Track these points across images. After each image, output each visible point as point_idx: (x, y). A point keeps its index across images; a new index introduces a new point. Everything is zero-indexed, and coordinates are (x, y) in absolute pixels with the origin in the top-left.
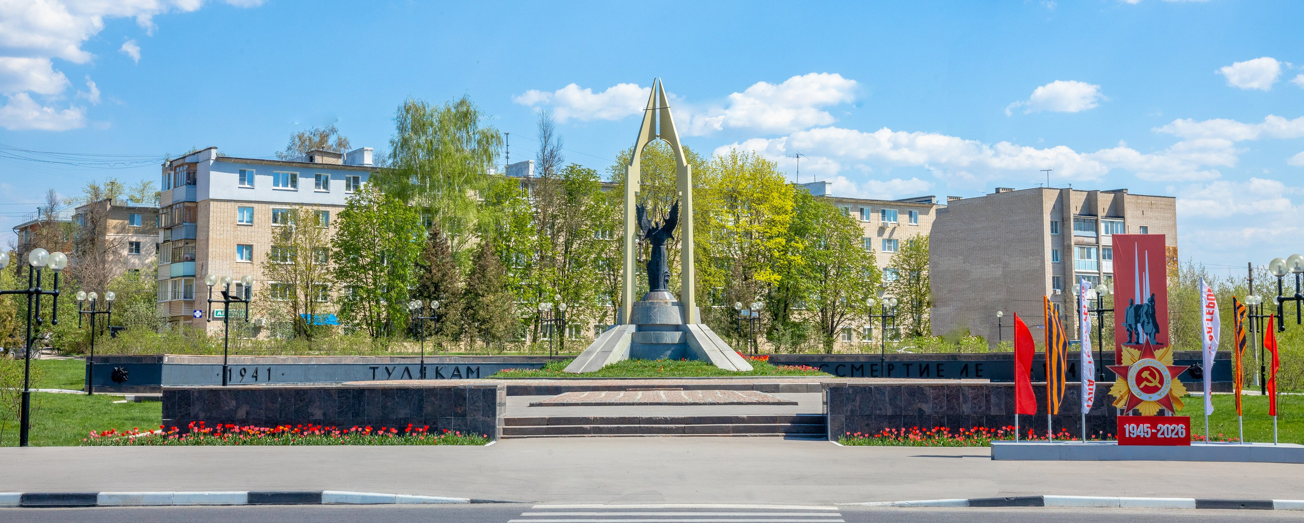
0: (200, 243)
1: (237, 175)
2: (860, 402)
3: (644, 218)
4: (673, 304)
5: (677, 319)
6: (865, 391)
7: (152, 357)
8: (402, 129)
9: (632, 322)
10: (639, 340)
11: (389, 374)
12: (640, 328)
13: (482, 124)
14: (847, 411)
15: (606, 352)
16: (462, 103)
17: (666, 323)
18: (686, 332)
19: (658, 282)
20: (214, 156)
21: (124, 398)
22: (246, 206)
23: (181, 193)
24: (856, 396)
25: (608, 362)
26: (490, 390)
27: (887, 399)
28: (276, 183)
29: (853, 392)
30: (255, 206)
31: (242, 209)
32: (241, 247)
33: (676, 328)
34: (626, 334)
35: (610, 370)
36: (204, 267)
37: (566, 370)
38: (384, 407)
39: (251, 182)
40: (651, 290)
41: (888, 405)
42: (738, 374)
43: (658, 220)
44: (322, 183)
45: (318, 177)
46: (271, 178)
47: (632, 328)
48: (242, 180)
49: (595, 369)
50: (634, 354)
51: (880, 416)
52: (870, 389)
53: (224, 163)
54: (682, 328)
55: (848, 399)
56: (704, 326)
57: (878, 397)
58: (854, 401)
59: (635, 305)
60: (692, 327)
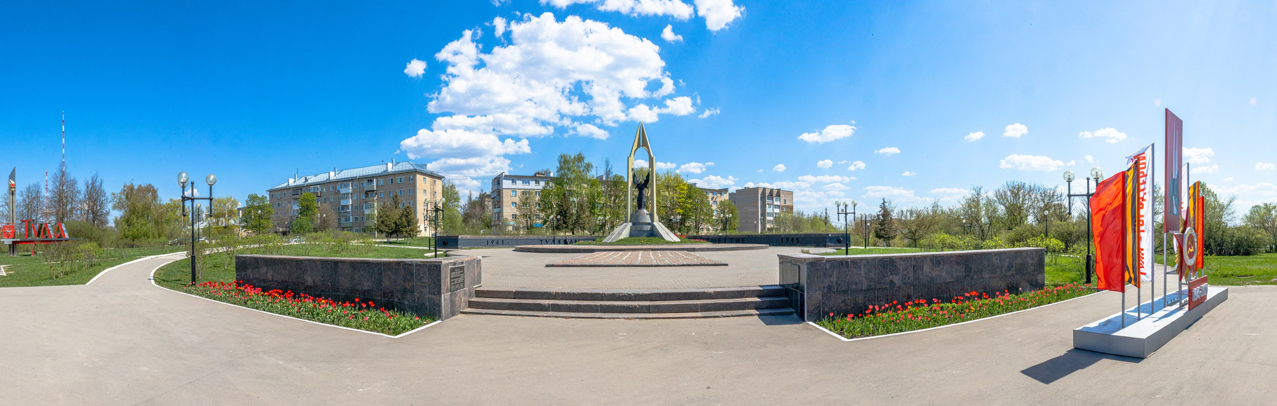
0: (501, 202)
1: (511, 181)
2: (838, 277)
3: (635, 179)
4: (647, 214)
5: (649, 220)
6: (842, 265)
7: (455, 237)
8: (560, 163)
9: (630, 222)
10: (633, 229)
11: (547, 243)
12: (634, 224)
13: (586, 161)
14: (824, 287)
15: (620, 234)
16: (580, 154)
17: (644, 222)
18: (653, 226)
19: (641, 206)
20: (504, 175)
21: (442, 251)
22: (514, 190)
23: (496, 187)
24: (833, 271)
25: (620, 238)
26: (435, 266)
27: (863, 272)
28: (523, 183)
29: (831, 267)
30: (517, 190)
31: (513, 191)
32: (513, 203)
33: (649, 224)
34: (628, 226)
35: (621, 242)
36: (502, 209)
37: (603, 241)
38: (353, 279)
39: (515, 183)
40: (639, 209)
41: (864, 279)
42: (675, 243)
43: (641, 180)
44: (537, 182)
45: (536, 181)
46: (522, 181)
47: (630, 224)
48: (513, 183)
49: (615, 241)
50: (631, 235)
51: (855, 291)
52: (847, 262)
53: (507, 177)
54: (651, 224)
55: (825, 274)
56: (660, 223)
57: (854, 271)
58: (831, 276)
59: (631, 215)
60: (655, 223)
